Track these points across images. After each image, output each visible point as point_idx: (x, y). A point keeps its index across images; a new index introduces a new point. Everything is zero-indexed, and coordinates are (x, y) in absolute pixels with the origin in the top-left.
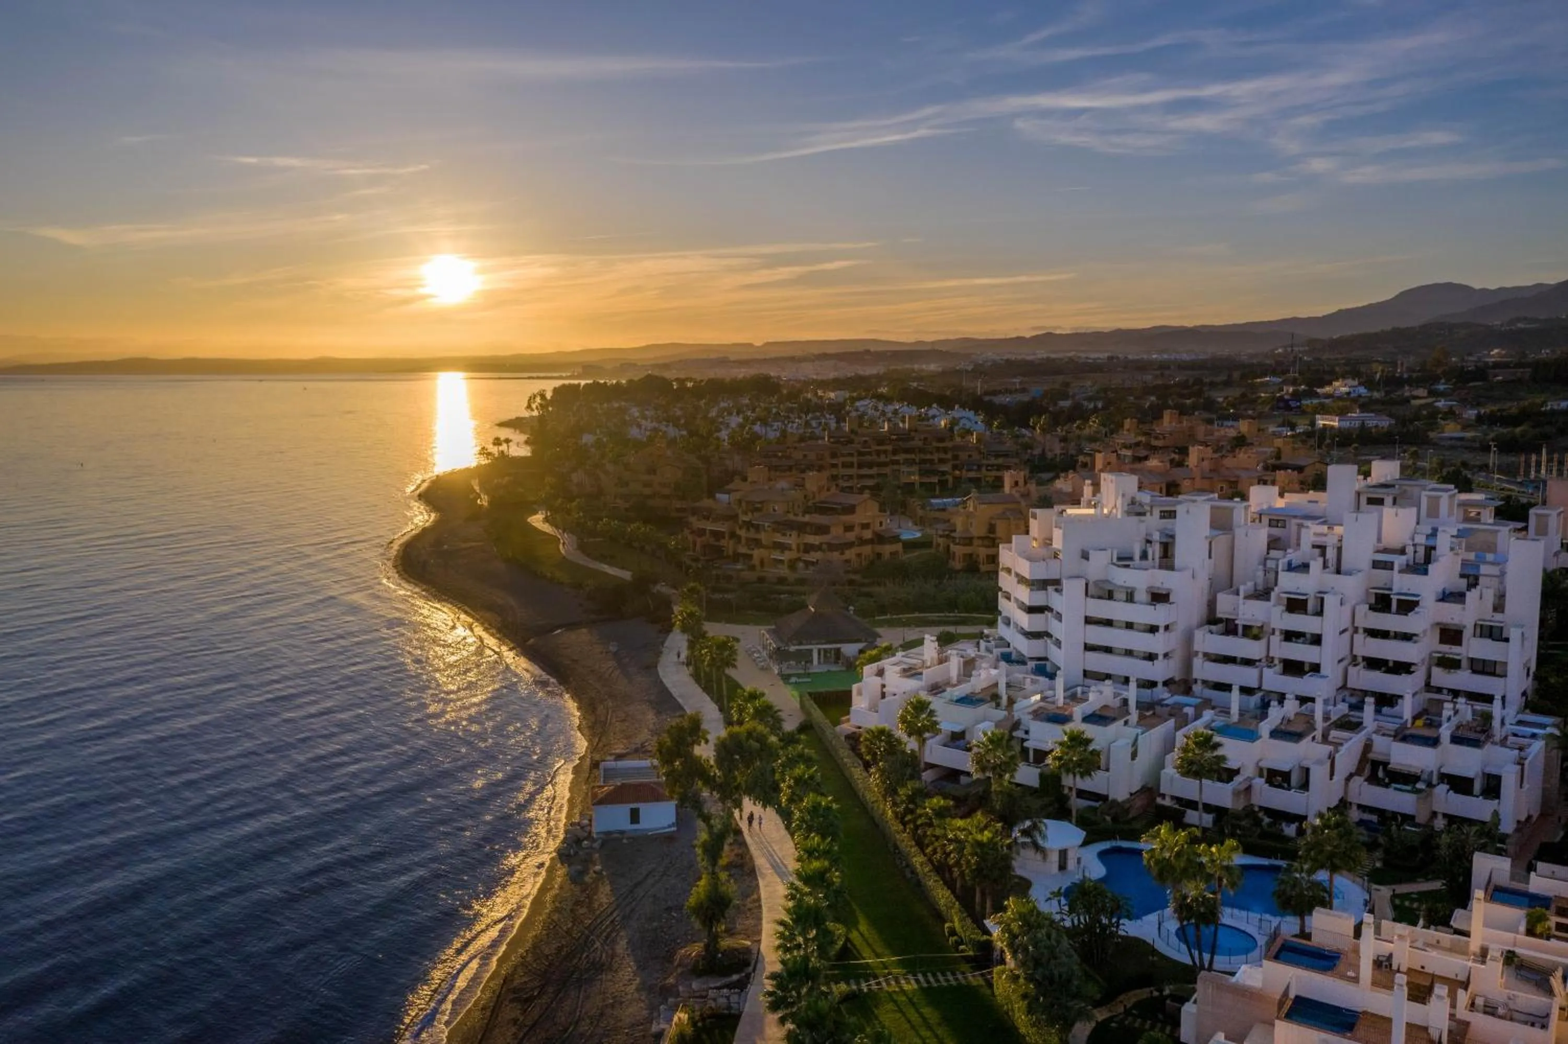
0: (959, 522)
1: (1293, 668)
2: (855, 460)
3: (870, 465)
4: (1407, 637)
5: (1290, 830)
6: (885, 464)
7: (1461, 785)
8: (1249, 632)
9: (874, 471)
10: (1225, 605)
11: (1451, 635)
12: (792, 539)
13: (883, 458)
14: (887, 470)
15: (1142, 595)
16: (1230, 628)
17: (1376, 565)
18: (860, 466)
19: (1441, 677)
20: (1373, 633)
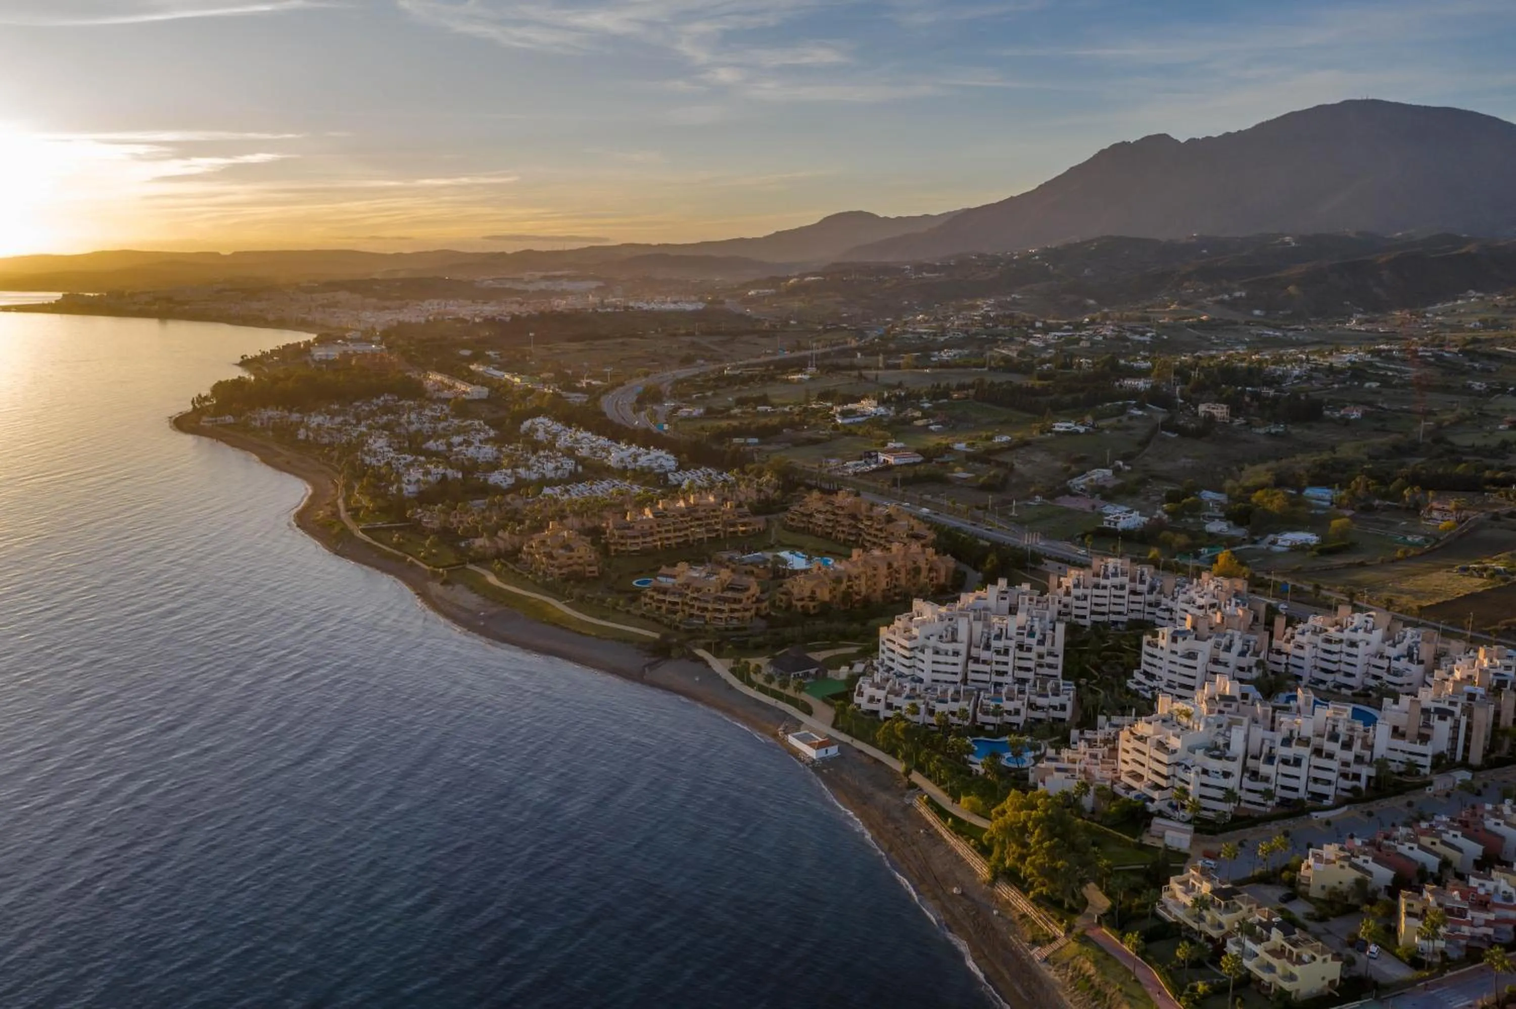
0: (796, 591)
1: (999, 673)
2: (671, 528)
3: (680, 530)
4: (1029, 659)
5: (1015, 728)
6: (687, 529)
7: (1055, 708)
8: (985, 662)
9: (681, 534)
10: (974, 652)
11: (1041, 656)
12: (726, 607)
13: (686, 525)
14: (688, 532)
15: (950, 653)
16: (977, 660)
17: (1018, 634)
18: (675, 531)
19: (1040, 671)
20: (1020, 658)
